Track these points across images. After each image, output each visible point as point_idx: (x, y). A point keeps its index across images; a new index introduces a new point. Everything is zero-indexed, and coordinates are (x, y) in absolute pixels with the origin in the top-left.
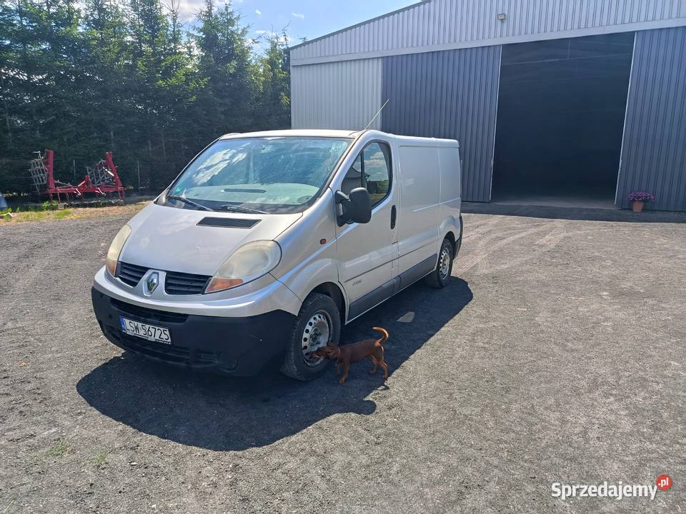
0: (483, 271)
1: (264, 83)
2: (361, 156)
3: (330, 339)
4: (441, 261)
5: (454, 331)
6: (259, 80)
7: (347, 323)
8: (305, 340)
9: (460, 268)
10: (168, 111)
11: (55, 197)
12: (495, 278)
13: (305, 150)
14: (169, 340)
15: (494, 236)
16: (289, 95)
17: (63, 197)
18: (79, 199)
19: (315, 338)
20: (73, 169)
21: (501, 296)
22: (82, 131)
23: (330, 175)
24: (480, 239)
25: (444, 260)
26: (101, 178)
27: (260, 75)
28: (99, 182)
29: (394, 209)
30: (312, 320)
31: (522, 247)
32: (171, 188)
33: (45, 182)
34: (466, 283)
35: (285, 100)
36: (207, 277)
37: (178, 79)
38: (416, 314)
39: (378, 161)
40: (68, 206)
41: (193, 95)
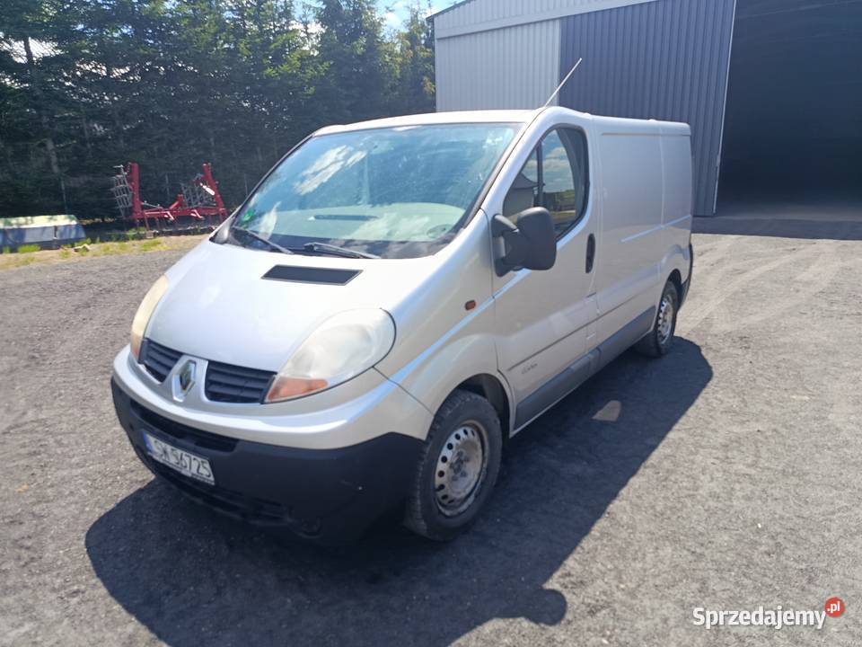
0: (722, 326)
1: (402, 65)
2: (538, 151)
3: (485, 466)
4: (661, 315)
5: (692, 441)
6: (395, 62)
7: (512, 433)
8: (442, 474)
9: (687, 323)
10: (280, 109)
11: (142, 224)
12: (744, 340)
13: (441, 146)
14: (212, 478)
15: (729, 267)
16: (433, 80)
17: (152, 223)
18: (172, 224)
19: (458, 467)
20: (166, 186)
21: (761, 372)
22: (175, 137)
23: (483, 186)
24: (708, 273)
25: (665, 313)
26: (198, 197)
27: (397, 55)
28: (197, 203)
29: (591, 240)
30: (452, 440)
31: (777, 286)
32: (237, 215)
33: (130, 205)
34: (698, 348)
35: (428, 87)
36: (270, 374)
37: (291, 65)
38: (623, 405)
39: (557, 161)
40: (158, 235)
41: (310, 85)
